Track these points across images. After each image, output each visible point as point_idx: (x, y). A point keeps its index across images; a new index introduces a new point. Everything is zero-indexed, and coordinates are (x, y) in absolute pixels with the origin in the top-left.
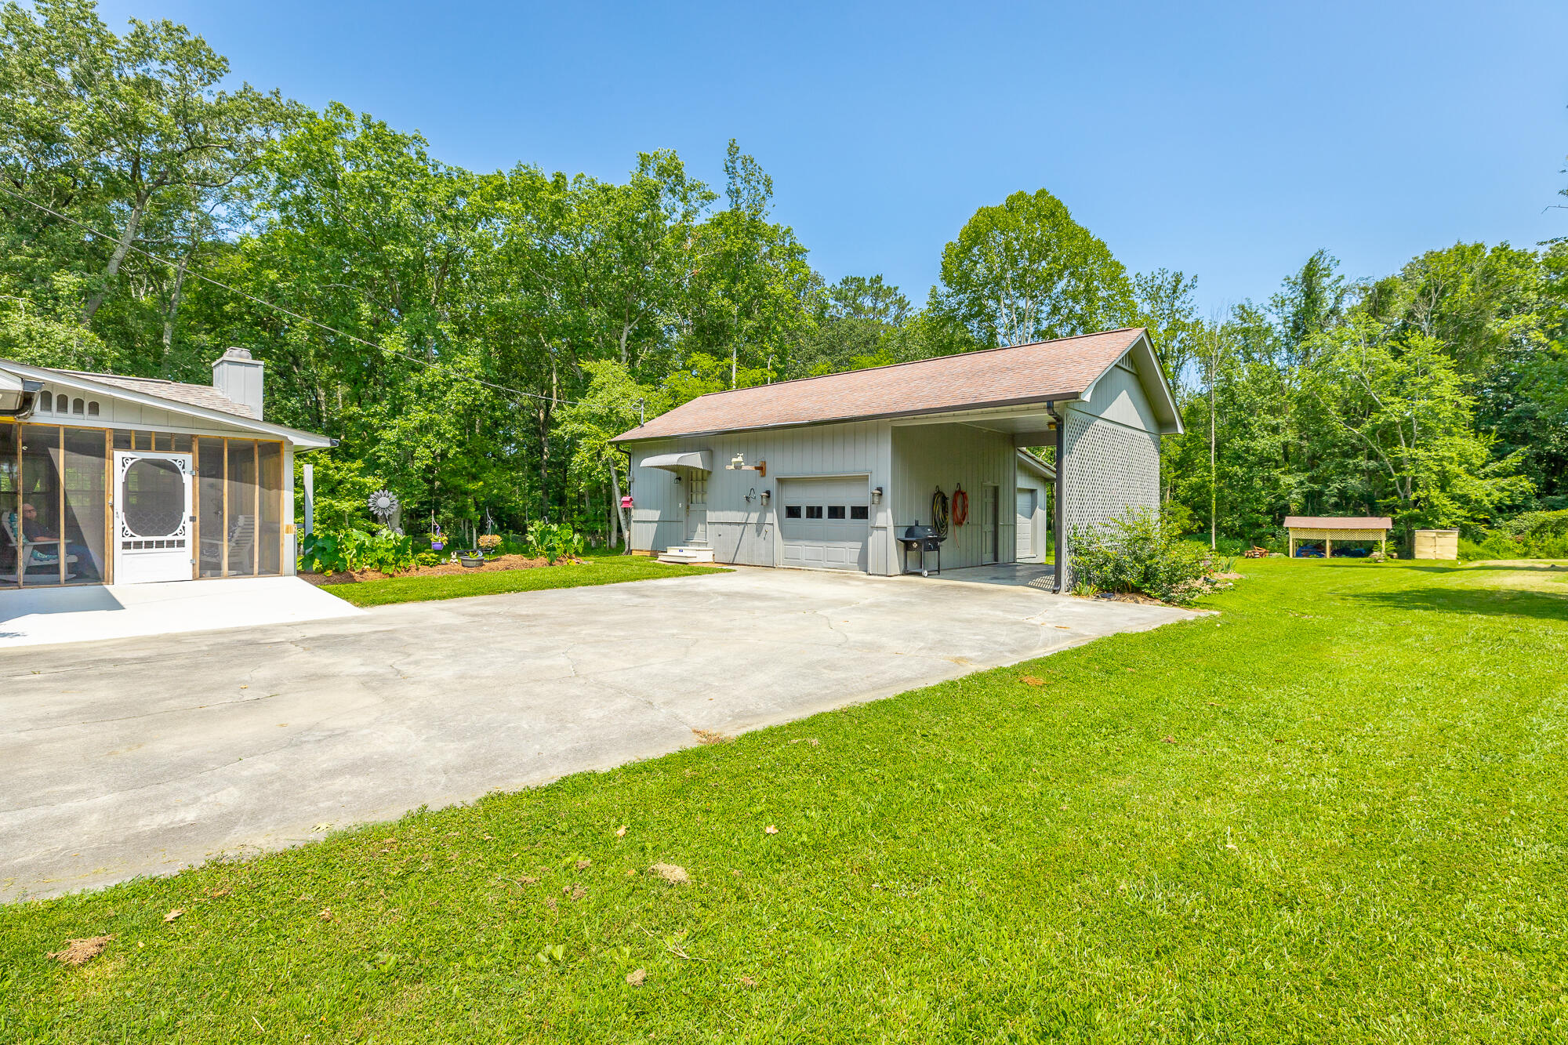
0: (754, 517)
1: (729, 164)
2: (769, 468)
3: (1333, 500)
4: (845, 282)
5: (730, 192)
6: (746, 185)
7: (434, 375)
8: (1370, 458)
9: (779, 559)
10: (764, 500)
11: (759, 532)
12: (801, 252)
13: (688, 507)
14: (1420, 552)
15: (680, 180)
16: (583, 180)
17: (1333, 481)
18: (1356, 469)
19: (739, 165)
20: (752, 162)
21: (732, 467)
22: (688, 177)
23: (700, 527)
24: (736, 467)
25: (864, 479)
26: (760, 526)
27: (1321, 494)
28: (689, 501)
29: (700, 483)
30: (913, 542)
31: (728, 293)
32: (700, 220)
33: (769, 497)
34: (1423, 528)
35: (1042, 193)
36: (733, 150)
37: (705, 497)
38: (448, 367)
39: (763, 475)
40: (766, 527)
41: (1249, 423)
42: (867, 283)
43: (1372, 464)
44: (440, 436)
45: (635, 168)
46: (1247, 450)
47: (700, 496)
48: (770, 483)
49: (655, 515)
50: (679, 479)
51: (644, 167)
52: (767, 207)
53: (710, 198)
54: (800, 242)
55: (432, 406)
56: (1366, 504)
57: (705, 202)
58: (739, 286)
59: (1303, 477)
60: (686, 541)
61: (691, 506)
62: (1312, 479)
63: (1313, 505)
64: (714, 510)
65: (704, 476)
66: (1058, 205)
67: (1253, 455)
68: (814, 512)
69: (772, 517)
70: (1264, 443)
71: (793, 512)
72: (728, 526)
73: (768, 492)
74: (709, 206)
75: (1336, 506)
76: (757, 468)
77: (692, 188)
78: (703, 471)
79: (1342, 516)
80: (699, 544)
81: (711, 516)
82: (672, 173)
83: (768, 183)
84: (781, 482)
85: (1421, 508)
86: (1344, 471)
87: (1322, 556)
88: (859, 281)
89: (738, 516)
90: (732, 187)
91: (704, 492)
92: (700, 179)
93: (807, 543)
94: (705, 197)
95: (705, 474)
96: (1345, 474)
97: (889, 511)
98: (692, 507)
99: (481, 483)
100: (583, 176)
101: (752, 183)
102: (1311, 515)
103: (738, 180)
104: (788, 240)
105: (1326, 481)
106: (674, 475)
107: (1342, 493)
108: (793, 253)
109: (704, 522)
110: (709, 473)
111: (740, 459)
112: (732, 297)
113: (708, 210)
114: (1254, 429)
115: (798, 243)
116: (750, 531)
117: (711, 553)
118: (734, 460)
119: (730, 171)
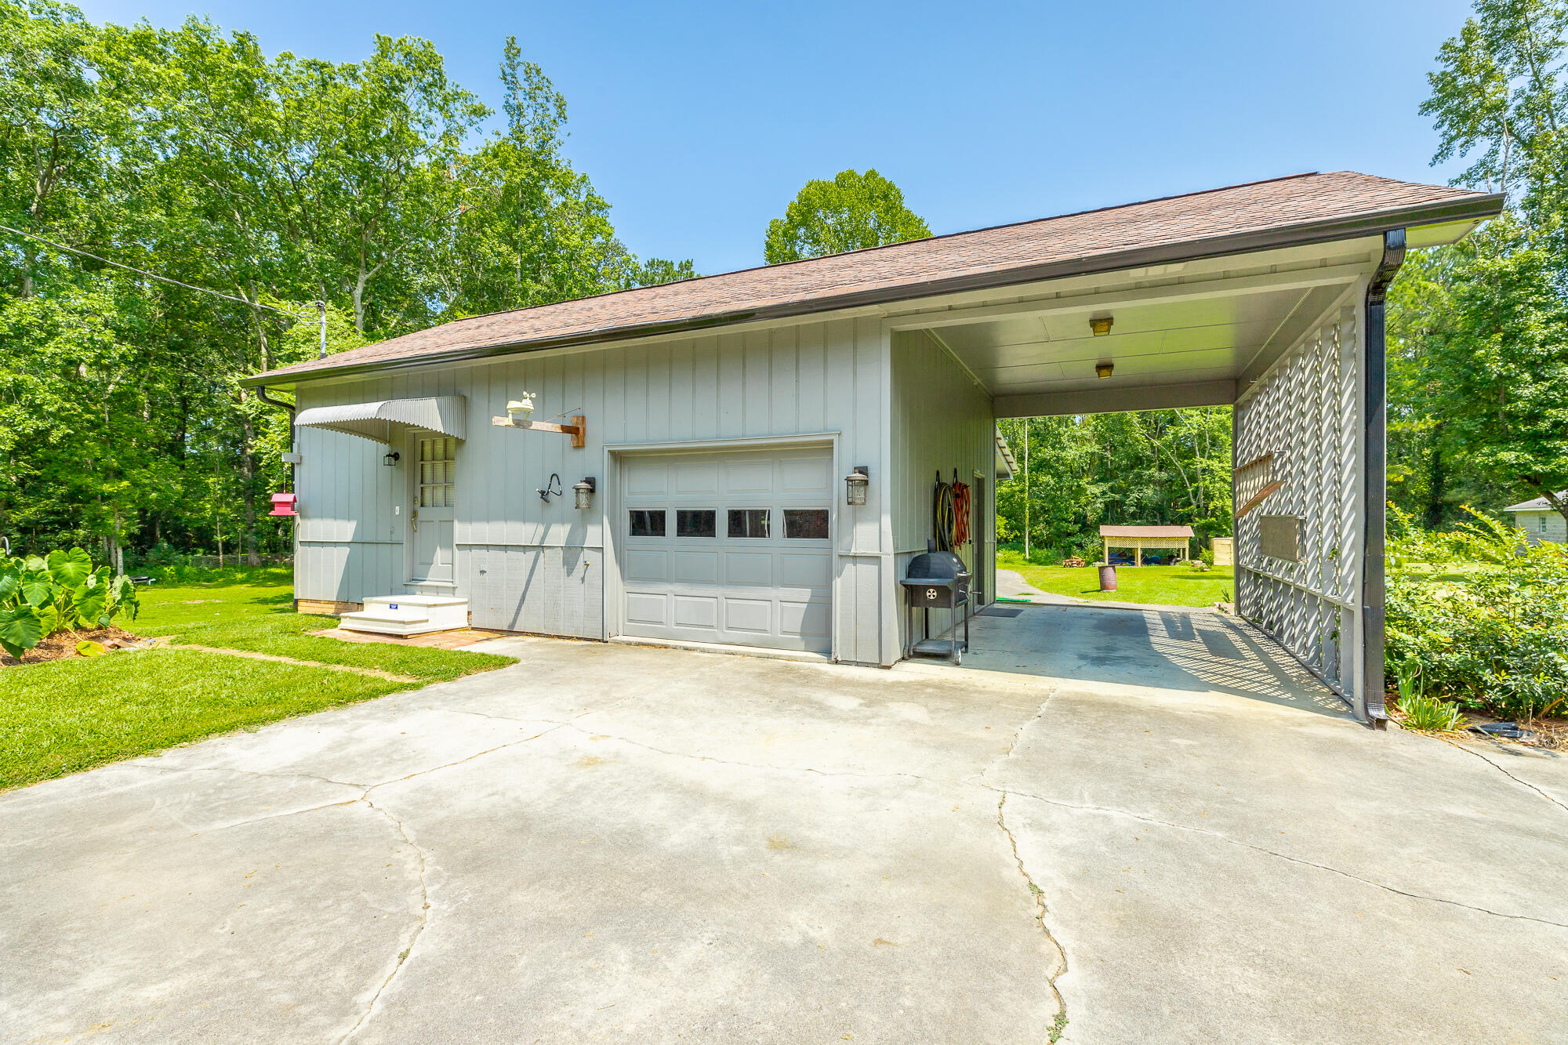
0: (559, 534)
1: (508, 71)
2: (592, 429)
3: (1132, 509)
4: (651, 264)
5: (508, 107)
6: (531, 102)
7: (21, 314)
8: (1160, 469)
9: (617, 627)
10: (583, 498)
11: (569, 565)
12: (601, 208)
13: (415, 514)
14: (1219, 559)
15: (439, 82)
16: (292, 64)
17: (1132, 491)
18: (1151, 480)
19: (520, 73)
20: (538, 72)
21: (508, 421)
22: (453, 79)
23: (440, 555)
24: (518, 423)
25: (825, 449)
26: (572, 553)
27: (1120, 503)
28: (417, 501)
29: (440, 466)
30: (927, 588)
31: (507, 238)
32: (471, 145)
33: (592, 491)
34: (1217, 536)
35: (872, 174)
36: (512, 51)
37: (451, 493)
38: (52, 304)
39: (580, 445)
40: (587, 556)
41: (1059, 434)
42: (676, 268)
43: (1164, 475)
44: (35, 409)
45: (373, 52)
46: (1058, 459)
47: (440, 493)
48: (595, 461)
49: (346, 530)
50: (396, 456)
51: (384, 53)
52: (560, 132)
53: (479, 112)
54: (601, 192)
55: (22, 362)
56: (1159, 515)
57: (475, 119)
58: (522, 230)
59: (1104, 487)
60: (410, 584)
61: (421, 512)
62: (1112, 489)
63: (1114, 513)
64: (470, 519)
65: (450, 448)
66: (890, 187)
67: (1063, 464)
68: (697, 523)
69: (599, 534)
70: (1071, 453)
71: (646, 523)
72: (501, 554)
73: (591, 481)
74: (481, 125)
75: (1133, 516)
76: (566, 429)
77: (456, 96)
78: (446, 438)
79: (1139, 525)
80: (438, 590)
81: (463, 532)
82: (425, 64)
83: (561, 105)
84: (620, 458)
85: (1217, 517)
86: (1139, 481)
87: (1133, 564)
88: (668, 265)
89: (525, 532)
90: (511, 101)
91: (448, 482)
92: (465, 88)
93: (678, 588)
94: (474, 112)
95: (451, 446)
96: (1141, 485)
97: (887, 521)
98: (423, 513)
99: (125, 483)
100: (290, 57)
101: (540, 100)
102: (1111, 524)
103: (520, 94)
104: (584, 192)
105: (1125, 492)
106: (384, 449)
107: (1139, 504)
108: (594, 205)
109: (448, 543)
110: (460, 442)
111: (527, 404)
112: (514, 244)
113: (479, 130)
114: (1064, 439)
115: (596, 195)
116: (551, 562)
117: (465, 609)
118: (513, 404)
119: (509, 80)
